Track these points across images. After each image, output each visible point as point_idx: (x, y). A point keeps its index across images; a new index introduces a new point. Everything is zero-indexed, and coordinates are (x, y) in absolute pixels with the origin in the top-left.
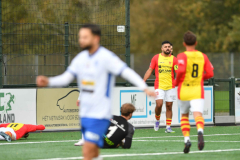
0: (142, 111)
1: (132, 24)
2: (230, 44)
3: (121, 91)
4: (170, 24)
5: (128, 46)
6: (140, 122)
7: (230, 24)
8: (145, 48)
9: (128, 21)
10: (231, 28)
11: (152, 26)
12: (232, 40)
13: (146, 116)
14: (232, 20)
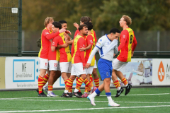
0: (30, 76)
1: (23, 7)
2: (101, 24)
3: (14, 60)
4: (53, 7)
5: (20, 24)
6: (29, 85)
7: (102, 8)
8: (33, 26)
9: (21, 4)
10: (102, 11)
11: (39, 8)
12: (102, 20)
13: (34, 81)
14: (102, 4)
